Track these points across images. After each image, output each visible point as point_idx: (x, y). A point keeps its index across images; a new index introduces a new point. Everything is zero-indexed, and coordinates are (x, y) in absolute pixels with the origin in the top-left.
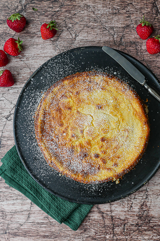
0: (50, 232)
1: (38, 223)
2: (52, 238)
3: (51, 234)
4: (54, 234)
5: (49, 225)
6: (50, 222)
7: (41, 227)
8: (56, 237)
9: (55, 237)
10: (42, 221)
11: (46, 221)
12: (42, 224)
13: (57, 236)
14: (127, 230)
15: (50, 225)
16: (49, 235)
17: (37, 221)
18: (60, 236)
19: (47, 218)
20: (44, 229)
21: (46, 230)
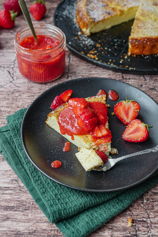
0: (19, 201)
2: (20, 210)
3: (19, 205)
4: (23, 205)
5: (18, 191)
6: (20, 187)
7: (4, 194)
8: (27, 210)
9: (25, 210)
10: (7, 185)
11: (14, 186)
12: (7, 190)
13: (29, 207)
14: (148, 200)
15: (20, 191)
16: (15, 205)
18: (35, 207)
19: (16, 181)
20: (8, 197)
21: (11, 198)
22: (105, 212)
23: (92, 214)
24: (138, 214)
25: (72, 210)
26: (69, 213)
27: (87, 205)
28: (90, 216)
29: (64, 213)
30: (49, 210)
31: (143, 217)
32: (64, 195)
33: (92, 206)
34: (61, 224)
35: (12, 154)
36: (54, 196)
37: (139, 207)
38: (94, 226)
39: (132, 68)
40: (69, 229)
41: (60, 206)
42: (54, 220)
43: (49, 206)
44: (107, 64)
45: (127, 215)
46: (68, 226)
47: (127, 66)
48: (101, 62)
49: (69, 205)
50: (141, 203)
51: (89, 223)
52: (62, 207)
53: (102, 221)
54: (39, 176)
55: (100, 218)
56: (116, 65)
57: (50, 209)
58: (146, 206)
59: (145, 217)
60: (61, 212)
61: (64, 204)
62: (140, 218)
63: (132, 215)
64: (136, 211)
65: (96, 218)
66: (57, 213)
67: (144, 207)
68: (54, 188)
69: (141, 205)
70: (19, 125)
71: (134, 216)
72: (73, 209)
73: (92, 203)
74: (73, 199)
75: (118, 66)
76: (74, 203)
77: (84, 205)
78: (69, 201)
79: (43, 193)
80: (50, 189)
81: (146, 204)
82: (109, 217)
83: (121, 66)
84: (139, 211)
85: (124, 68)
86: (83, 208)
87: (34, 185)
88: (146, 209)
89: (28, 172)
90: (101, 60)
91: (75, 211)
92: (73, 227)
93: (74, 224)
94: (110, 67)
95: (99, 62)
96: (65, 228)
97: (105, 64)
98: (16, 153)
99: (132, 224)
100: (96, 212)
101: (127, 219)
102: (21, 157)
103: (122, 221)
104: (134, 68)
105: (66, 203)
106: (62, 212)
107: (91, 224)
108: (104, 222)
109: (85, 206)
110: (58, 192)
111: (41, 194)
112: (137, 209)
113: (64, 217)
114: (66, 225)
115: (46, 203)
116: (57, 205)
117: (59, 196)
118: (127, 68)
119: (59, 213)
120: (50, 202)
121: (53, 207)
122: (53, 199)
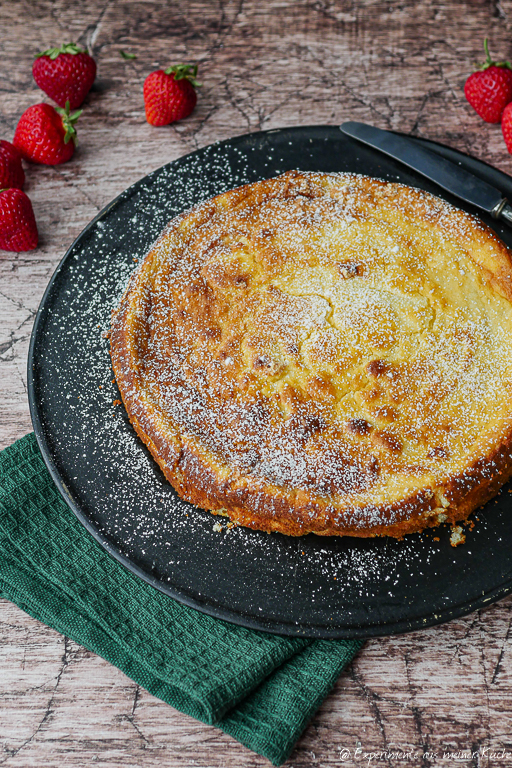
1: (88, 744)
7: (100, 760)
10: (106, 734)
17: (81, 735)
19: (130, 720)
23: (295, 675)
25: (248, 678)
27: (279, 656)
28: (295, 681)
29: (233, 691)
32: (213, 652)
36: (191, 663)
40: (257, 728)
41: (216, 678)
51: (300, 699)
53: (324, 684)
55: (318, 678)
60: (225, 691)
65: (309, 680)
72: (249, 673)
74: (238, 652)
77: (272, 657)
92: (265, 719)
93: (263, 711)
96: (248, 729)
100: (303, 666)
105: (228, 666)
106: (229, 690)
109: (274, 660)
115: (181, 684)
116: (208, 678)
117: (202, 659)
119: (222, 696)
120: (190, 678)
121: (203, 686)
122: (193, 671)
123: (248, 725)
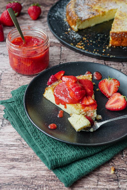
0: (22, 155)
2: (24, 161)
3: (22, 158)
4: (26, 158)
5: (21, 147)
6: (23, 144)
7: (10, 149)
8: (29, 161)
9: (28, 161)
10: (12, 143)
11: (18, 144)
12: (12, 147)
13: (31, 159)
15: (23, 148)
16: (20, 158)
17: (5, 143)
18: (35, 159)
19: (20, 140)
20: (14, 152)
21: (16, 152)
22: (93, 162)
23: (82, 164)
24: (119, 165)
25: (66, 160)
26: (64, 162)
27: (78, 156)
28: (81, 165)
29: (60, 162)
30: (47, 159)
31: (123, 167)
32: (60, 149)
33: (82, 158)
34: (57, 170)
35: (16, 119)
36: (51, 150)
37: (120, 160)
38: (83, 172)
39: (113, 56)
40: (63, 174)
41: (56, 156)
42: (52, 167)
43: (47, 156)
44: (92, 52)
45: (110, 165)
46: (63, 172)
47: (108, 55)
48: (87, 51)
49: (63, 156)
50: (121, 157)
52: (58, 157)
53: (90, 168)
54: (39, 136)
55: (88, 166)
56: (99, 54)
57: (49, 158)
58: (125, 159)
59: (124, 167)
60: (57, 161)
61: (59, 155)
62: (120, 168)
63: (114, 165)
64: (118, 163)
65: (86, 166)
66: (54, 161)
67: (124, 160)
68: (51, 144)
69: (121, 158)
70: (21, 97)
71: (116, 166)
72: (67, 159)
73: (82, 155)
75: (101, 55)
76: (67, 155)
77: (76, 156)
78: (64, 153)
79: (42, 147)
80: (48, 145)
81: (126, 157)
82: (96, 166)
83: (103, 54)
84: (120, 163)
85: (106, 56)
86: (75, 159)
87: (35, 142)
88: (125, 161)
89: (30, 132)
90: (87, 49)
91: (68, 161)
92: (67, 172)
93: (68, 171)
94: (95, 55)
95: (86, 52)
97: (91, 53)
98: (19, 118)
99: (114, 171)
100: (85, 162)
101: (110, 169)
102: (23, 121)
103: (106, 170)
104: (114, 56)
105: (61, 155)
106: (58, 161)
107: (81, 170)
108: (92, 169)
109: (76, 157)
110: (55, 147)
111: (41, 148)
112: (118, 161)
113: (59, 165)
114: (61, 172)
115: (45, 154)
116: (54, 155)
117: (55, 150)
118: (108, 56)
119: (55, 162)
120: (49, 153)
121: (51, 157)
122: (51, 152)
123: (61, 173)
